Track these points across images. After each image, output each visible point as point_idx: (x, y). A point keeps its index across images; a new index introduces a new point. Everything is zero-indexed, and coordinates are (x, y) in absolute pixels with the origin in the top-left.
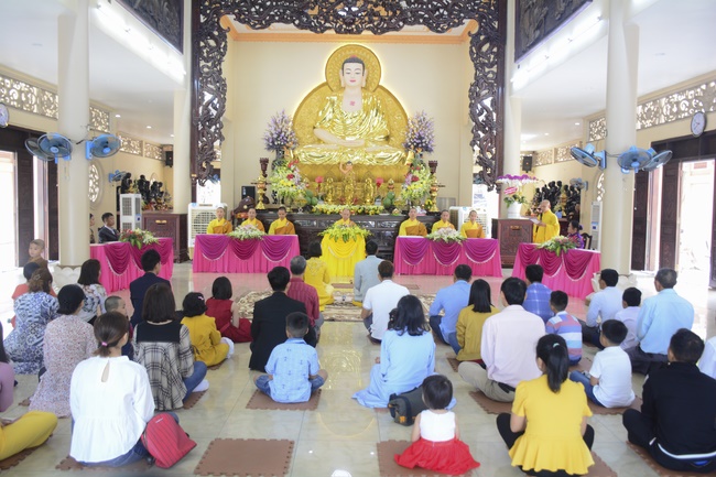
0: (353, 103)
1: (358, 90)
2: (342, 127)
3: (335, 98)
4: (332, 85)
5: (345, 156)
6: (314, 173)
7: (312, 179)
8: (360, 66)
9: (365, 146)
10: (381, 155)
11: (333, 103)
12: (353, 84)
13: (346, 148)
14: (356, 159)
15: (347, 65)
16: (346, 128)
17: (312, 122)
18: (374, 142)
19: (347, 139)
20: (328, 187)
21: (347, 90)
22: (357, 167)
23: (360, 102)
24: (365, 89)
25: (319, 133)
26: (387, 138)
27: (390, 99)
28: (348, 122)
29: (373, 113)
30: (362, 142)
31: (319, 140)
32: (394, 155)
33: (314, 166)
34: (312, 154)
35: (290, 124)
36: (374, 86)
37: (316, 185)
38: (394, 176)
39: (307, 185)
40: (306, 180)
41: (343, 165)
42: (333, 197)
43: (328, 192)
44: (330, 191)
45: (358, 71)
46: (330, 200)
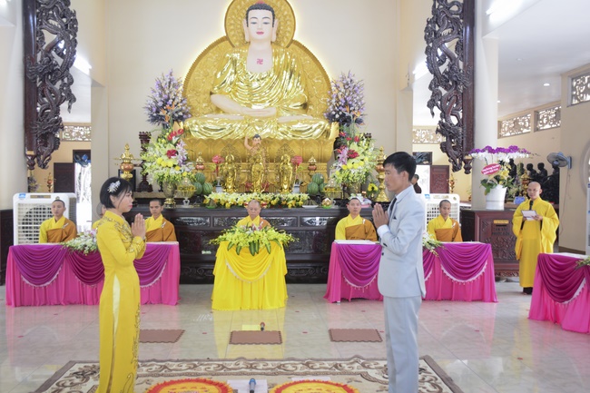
0: (260, 62)
1: (267, 45)
2: (246, 92)
3: (236, 56)
4: (233, 39)
5: (251, 128)
6: (210, 151)
7: (208, 159)
8: (269, 13)
9: (278, 116)
10: (298, 126)
11: (234, 62)
12: (260, 37)
13: (251, 118)
14: (266, 132)
15: (253, 13)
16: (251, 94)
17: (209, 88)
18: (288, 110)
19: (254, 107)
20: (227, 167)
21: (253, 45)
22: (267, 142)
23: (270, 62)
24: (276, 43)
25: (218, 100)
26: (305, 106)
27: (307, 57)
28: (255, 85)
29: (286, 75)
30: (273, 111)
31: (218, 110)
32: (314, 126)
33: (210, 142)
34: (208, 126)
35: (181, 88)
36: (287, 41)
37: (214, 166)
38: (316, 154)
39: (201, 167)
40: (199, 160)
41: (249, 140)
42: (234, 183)
43: (227, 175)
44: (230, 174)
45: (266, 20)
46: (230, 187)
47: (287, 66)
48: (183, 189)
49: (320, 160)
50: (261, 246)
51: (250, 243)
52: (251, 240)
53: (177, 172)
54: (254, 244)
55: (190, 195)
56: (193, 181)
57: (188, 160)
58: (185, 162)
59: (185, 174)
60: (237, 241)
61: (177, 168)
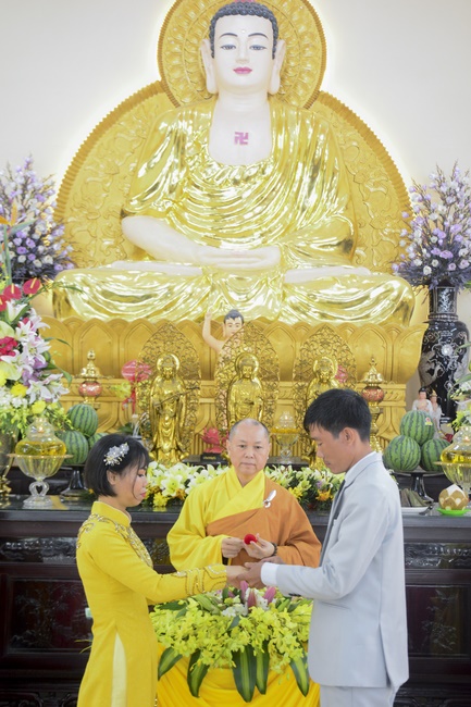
0: (242, 138)
1: (259, 100)
2: (206, 211)
4: (177, 90)
5: (218, 295)
6: (118, 350)
7: (112, 370)
8: (263, 25)
9: (283, 265)
10: (333, 292)
11: (179, 141)
12: (242, 79)
13: (218, 272)
14: (257, 304)
15: (226, 24)
16: (220, 214)
17: (118, 203)
18: (306, 255)
19: (225, 246)
20: (160, 390)
21: (225, 100)
24: (277, 98)
25: (137, 228)
26: (347, 246)
27: (352, 133)
29: (302, 173)
30: (273, 255)
31: (139, 253)
32: (374, 294)
33: (118, 327)
34: (112, 288)
35: (52, 200)
36: (304, 95)
37: (124, 388)
38: (379, 360)
39: (92, 388)
40: (89, 370)
41: (214, 325)
42: (180, 434)
43: (159, 411)
44: (169, 409)
45: (257, 41)
46: (166, 446)
47: (306, 151)
48: (30, 452)
49: (390, 377)
50: (276, 666)
51: (236, 655)
52: (239, 642)
53: (17, 402)
54: (252, 660)
55: (52, 469)
56: (63, 427)
57: (49, 368)
58: (41, 371)
59: (39, 407)
60: (193, 644)
61: (18, 389)
